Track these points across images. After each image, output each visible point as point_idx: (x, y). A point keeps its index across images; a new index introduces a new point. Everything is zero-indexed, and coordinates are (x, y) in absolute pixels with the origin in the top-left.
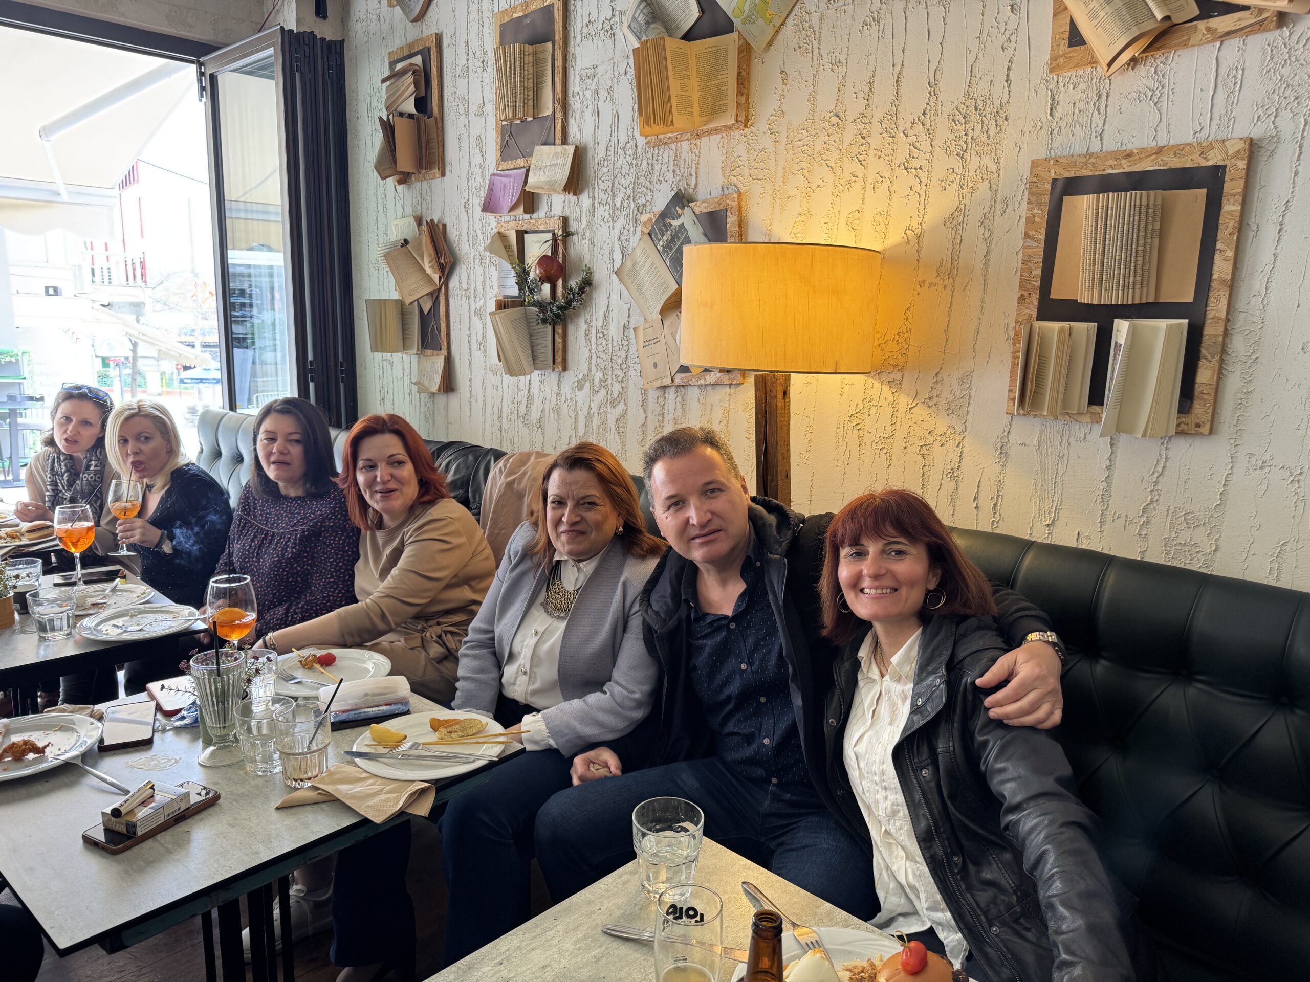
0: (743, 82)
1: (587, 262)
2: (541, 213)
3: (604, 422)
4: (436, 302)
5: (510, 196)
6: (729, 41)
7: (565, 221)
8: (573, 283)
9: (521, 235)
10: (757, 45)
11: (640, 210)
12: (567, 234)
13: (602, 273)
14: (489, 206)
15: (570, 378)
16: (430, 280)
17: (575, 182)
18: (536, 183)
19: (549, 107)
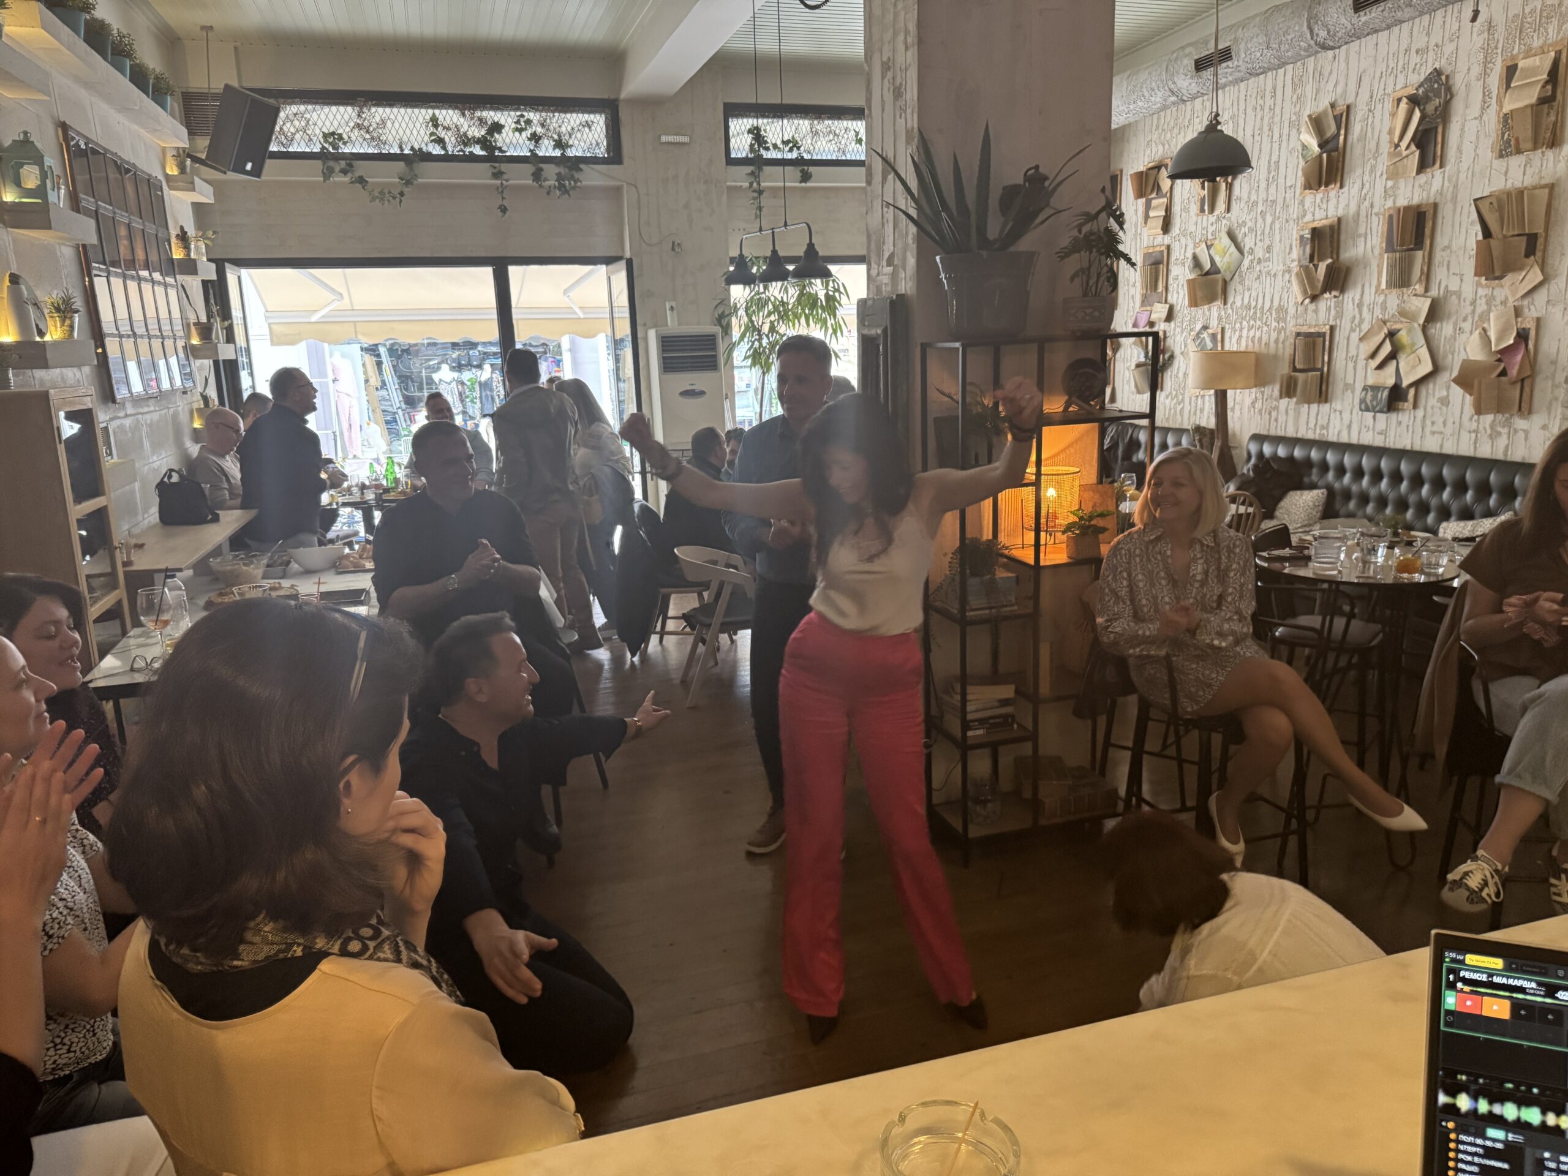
0: (1224, 290)
1: (1172, 348)
2: (1156, 329)
3: (1176, 411)
5: (1144, 321)
6: (1219, 277)
7: (1164, 332)
8: (1167, 356)
10: (1228, 280)
11: (1191, 330)
12: (1165, 338)
13: (1177, 352)
14: (1135, 326)
15: (1164, 394)
17: (1170, 317)
18: (1154, 317)
19: (1160, 288)
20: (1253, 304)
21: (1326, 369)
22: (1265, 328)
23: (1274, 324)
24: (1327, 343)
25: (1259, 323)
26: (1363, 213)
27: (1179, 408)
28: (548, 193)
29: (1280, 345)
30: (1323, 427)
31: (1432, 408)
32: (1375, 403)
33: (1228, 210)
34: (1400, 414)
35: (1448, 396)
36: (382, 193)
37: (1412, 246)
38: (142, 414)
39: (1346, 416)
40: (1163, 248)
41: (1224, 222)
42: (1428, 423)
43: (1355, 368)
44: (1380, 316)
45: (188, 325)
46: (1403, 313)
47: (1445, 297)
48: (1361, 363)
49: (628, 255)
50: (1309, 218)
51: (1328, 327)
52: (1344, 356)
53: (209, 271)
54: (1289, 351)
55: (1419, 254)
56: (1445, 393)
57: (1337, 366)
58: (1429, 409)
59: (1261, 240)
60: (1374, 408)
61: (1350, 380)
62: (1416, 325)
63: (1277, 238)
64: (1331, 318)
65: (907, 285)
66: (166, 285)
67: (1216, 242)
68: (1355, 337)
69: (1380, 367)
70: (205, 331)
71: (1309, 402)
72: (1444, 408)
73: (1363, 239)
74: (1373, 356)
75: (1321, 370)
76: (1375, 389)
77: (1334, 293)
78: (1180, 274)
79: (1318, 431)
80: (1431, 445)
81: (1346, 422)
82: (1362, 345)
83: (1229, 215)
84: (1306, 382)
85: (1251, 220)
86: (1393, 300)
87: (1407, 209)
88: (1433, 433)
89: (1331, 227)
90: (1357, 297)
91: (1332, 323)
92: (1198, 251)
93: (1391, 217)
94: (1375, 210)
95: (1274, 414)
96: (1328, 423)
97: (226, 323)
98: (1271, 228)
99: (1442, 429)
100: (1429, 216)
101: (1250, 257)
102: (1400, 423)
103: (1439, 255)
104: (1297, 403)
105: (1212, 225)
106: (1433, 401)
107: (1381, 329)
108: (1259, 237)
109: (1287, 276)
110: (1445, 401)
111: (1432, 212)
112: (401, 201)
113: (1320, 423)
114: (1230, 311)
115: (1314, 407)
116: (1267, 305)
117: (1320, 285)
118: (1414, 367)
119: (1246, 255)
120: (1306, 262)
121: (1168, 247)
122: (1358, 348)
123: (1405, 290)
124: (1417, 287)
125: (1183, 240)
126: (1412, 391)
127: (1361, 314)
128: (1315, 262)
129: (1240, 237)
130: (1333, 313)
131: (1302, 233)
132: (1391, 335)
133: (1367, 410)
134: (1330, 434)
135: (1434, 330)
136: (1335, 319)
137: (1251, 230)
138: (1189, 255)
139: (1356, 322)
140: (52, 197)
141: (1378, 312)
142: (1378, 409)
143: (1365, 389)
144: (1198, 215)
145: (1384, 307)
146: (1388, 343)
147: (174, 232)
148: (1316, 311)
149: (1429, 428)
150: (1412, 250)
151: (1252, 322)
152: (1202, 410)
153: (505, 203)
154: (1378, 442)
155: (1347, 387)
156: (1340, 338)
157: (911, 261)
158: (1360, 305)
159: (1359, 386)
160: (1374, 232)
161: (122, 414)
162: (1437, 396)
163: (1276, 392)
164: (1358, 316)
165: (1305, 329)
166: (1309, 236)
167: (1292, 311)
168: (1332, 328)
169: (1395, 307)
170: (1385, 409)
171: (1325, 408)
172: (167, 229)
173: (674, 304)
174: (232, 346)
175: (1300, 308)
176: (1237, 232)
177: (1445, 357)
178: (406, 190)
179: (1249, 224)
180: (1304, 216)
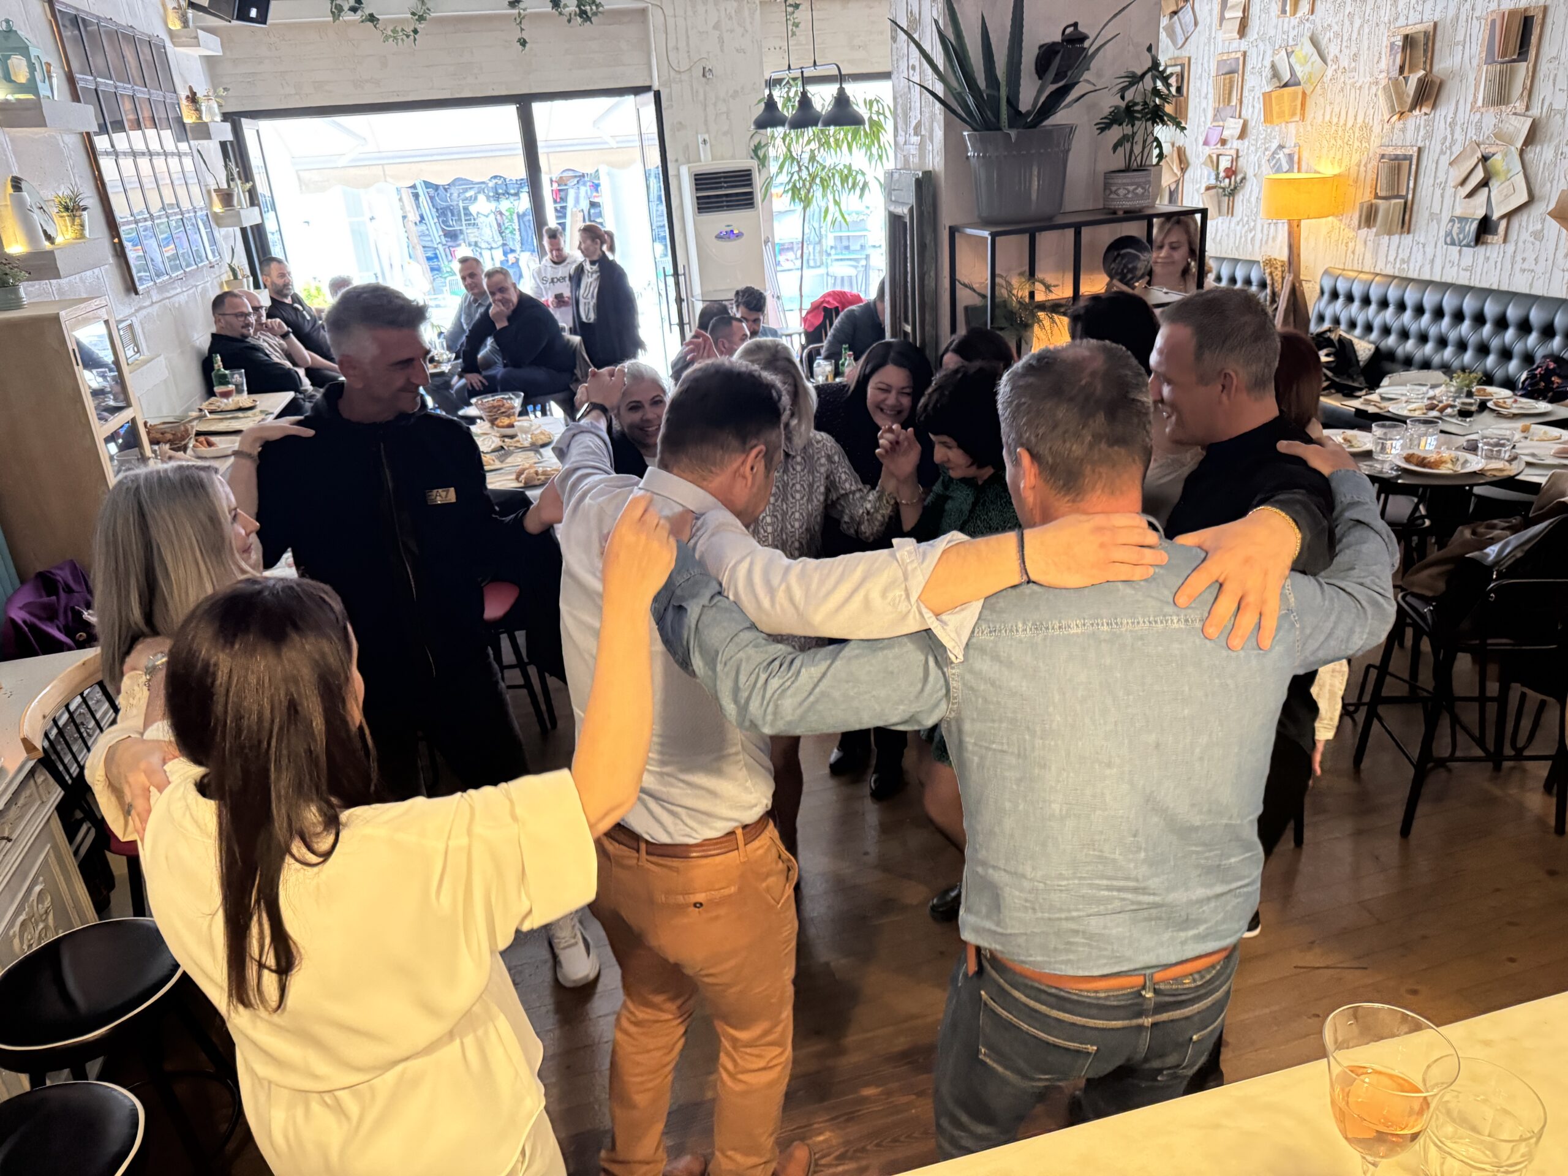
0: (1303, 105)
1: (1244, 170)
2: (1228, 146)
3: (1246, 240)
4: (1178, 185)
5: (1214, 138)
6: (1299, 89)
7: (1238, 151)
8: (1239, 178)
9: (1218, 156)
10: (1308, 92)
11: (1266, 149)
12: (1238, 157)
13: (1250, 174)
14: (1206, 143)
15: (1235, 220)
16: (1176, 175)
17: (1243, 135)
18: (1226, 134)
19: (1234, 101)
20: (1335, 120)
21: (1410, 196)
22: (1347, 148)
23: (1357, 144)
24: (1414, 167)
25: (1340, 142)
26: (1463, 17)
27: (1250, 236)
28: (569, 21)
29: (1362, 169)
30: (1403, 261)
31: (1524, 242)
32: (1461, 236)
33: (1312, 12)
34: (1489, 247)
35: (1543, 229)
36: (394, 31)
37: (1515, 57)
38: (169, 298)
39: (1430, 250)
40: (1239, 55)
41: (1307, 25)
42: (1519, 258)
43: (1442, 196)
44: (1474, 138)
45: (209, 192)
46: (1499, 136)
47: (1548, 117)
48: (1450, 191)
49: (656, 87)
50: (1402, 21)
51: (1415, 149)
52: (1431, 181)
53: (225, 132)
54: (1371, 175)
55: (1523, 66)
56: (1539, 226)
57: (1424, 193)
58: (1520, 244)
59: (1347, 47)
60: (1460, 242)
61: (1436, 209)
62: (1513, 148)
63: (1366, 43)
64: (1420, 138)
65: (935, 161)
66: (179, 155)
67: (1297, 49)
68: (1445, 160)
69: (1470, 195)
70: (227, 198)
71: (1390, 233)
72: (1537, 243)
73: (1461, 48)
74: (1463, 183)
75: (1405, 198)
76: (1462, 219)
77: (1425, 110)
78: (1256, 84)
79: (1398, 265)
80: (1521, 286)
81: (1429, 256)
82: (1451, 170)
83: (1313, 17)
84: (1387, 211)
85: (1337, 23)
86: (1490, 118)
87: (1512, 13)
88: (1524, 270)
89: (1426, 33)
90: (1451, 115)
91: (1420, 144)
92: (1276, 58)
93: (1493, 22)
94: (1477, 13)
95: (1351, 245)
96: (1409, 257)
97: (248, 185)
98: (1359, 34)
99: (1533, 267)
100: (1537, 22)
101: (1334, 67)
102: (1487, 259)
103: (1544, 67)
104: (1377, 235)
105: (1294, 28)
106: (1525, 235)
107: (1473, 152)
108: (1344, 44)
109: (1374, 89)
110: (1538, 236)
111: (1541, 16)
112: (415, 39)
113: (1400, 256)
114: (1309, 128)
115: (1396, 238)
116: (1350, 124)
117: (1409, 100)
118: (1507, 197)
119: (1330, 62)
120: (1395, 73)
121: (1245, 54)
122: (1447, 173)
123: (1503, 107)
124: (1517, 104)
125: (1261, 45)
126: (1503, 223)
127: (1452, 135)
128: (1406, 74)
129: (1324, 43)
130: (1422, 133)
131: (1393, 40)
132: (1485, 159)
133: (1453, 243)
134: (1411, 268)
135: (1531, 154)
136: (1424, 140)
137: (1336, 35)
138: (1268, 64)
139: (1447, 144)
140: (44, 90)
141: (1472, 133)
142: (1464, 242)
143: (1452, 220)
144: (1279, 17)
145: (1479, 128)
146: (1480, 165)
147: (183, 93)
148: (1403, 130)
149: (1517, 267)
150: (1514, 61)
151: (1333, 141)
152: (1274, 239)
153: (525, 35)
154: (1463, 280)
155: (1433, 216)
156: (1427, 162)
157: (939, 134)
158: (1453, 125)
159: (1445, 217)
160: (1474, 39)
161: (148, 303)
162: (1531, 229)
163: (1356, 221)
164: (1449, 136)
165: (1390, 151)
166: (1401, 44)
167: (1377, 129)
168: (1420, 150)
169: (1492, 127)
170: (1472, 244)
171: (1407, 239)
172: (175, 92)
173: (706, 137)
174: (256, 209)
175: (1386, 126)
176: (1321, 37)
177: (1543, 185)
178: (420, 27)
179: (1335, 28)
180: (1397, 19)
